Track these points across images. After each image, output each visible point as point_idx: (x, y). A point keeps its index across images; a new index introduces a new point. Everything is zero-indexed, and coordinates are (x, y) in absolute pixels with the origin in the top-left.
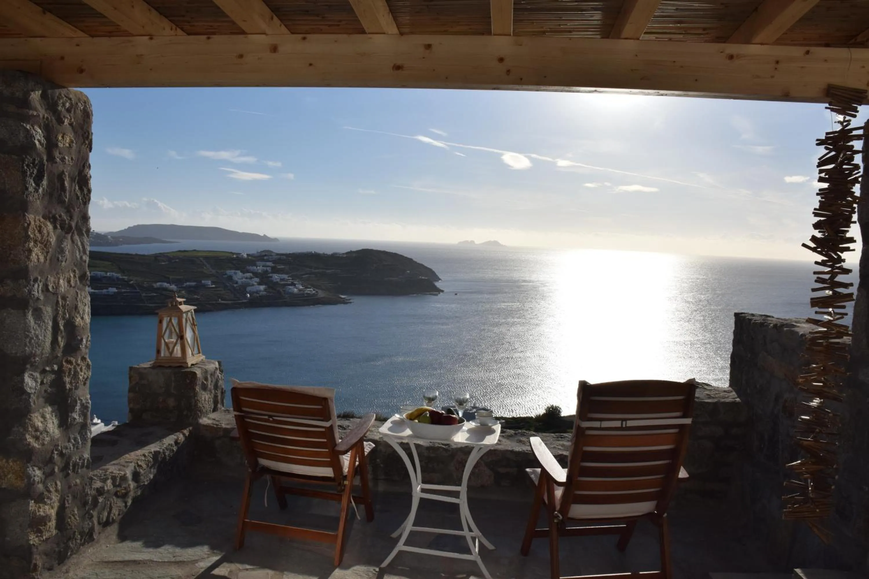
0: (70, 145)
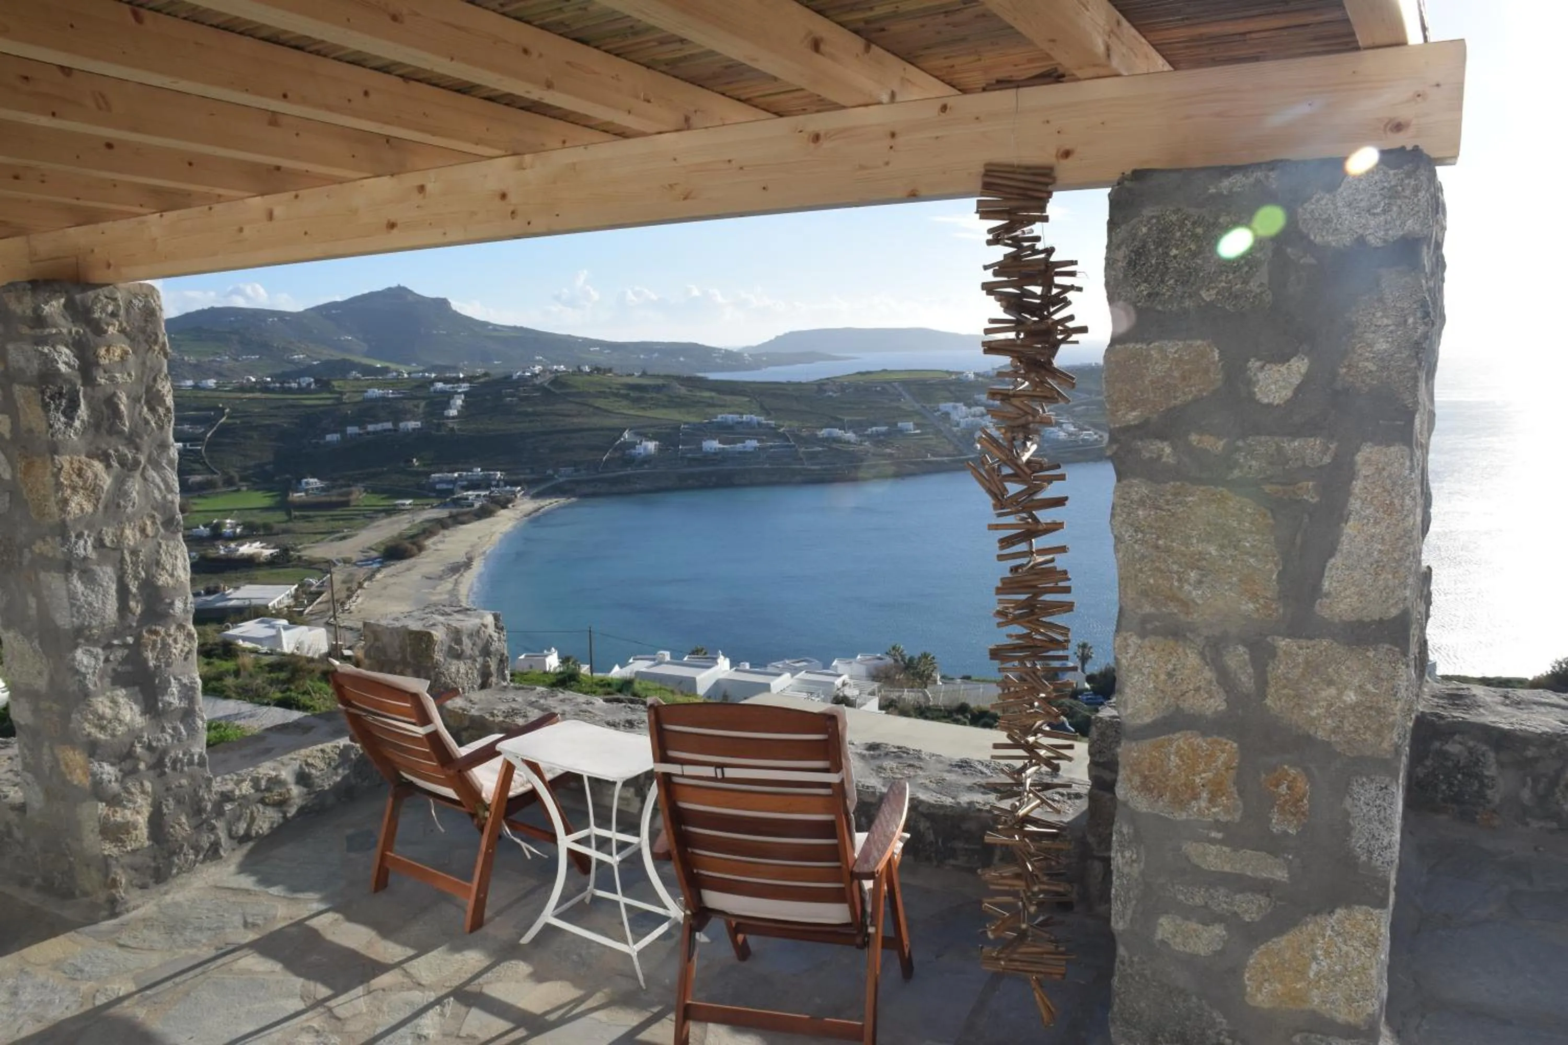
0: (122, 358)
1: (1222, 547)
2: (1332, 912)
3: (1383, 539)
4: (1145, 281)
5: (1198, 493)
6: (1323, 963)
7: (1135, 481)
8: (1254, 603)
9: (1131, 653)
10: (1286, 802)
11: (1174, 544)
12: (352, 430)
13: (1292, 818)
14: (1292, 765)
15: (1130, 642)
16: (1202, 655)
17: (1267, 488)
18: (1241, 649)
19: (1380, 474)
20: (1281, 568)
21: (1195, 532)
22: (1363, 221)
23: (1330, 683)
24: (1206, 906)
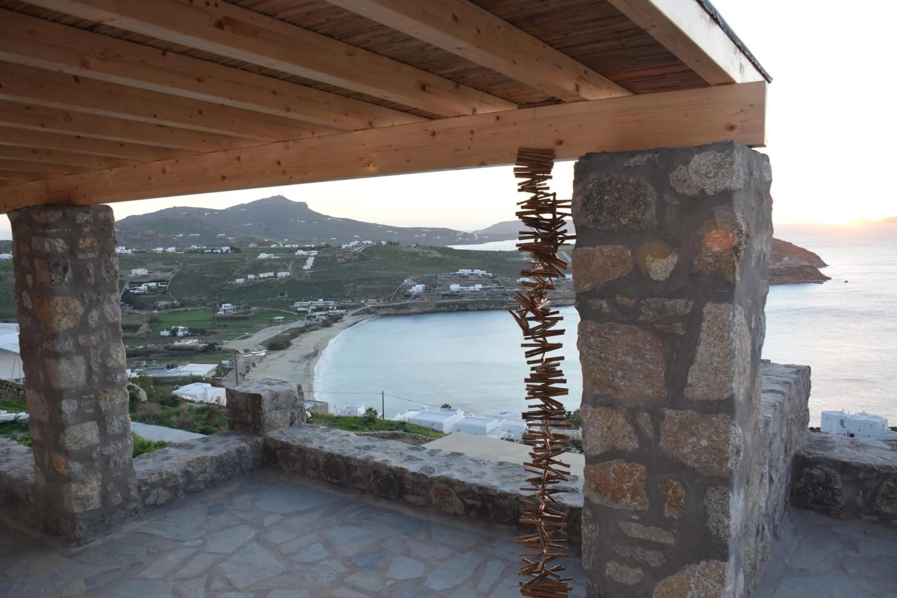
0: (91, 245)
1: (634, 358)
2: (698, 563)
3: (719, 355)
4: (592, 213)
5: (622, 328)
6: (695, 592)
7: (589, 322)
8: (651, 389)
9: (589, 415)
10: (672, 500)
11: (610, 357)
12: (251, 277)
13: (675, 509)
14: (675, 479)
15: (588, 409)
16: (626, 418)
17: (658, 326)
18: (646, 414)
19: (716, 319)
20: (666, 370)
21: (620, 350)
22: (704, 181)
23: (693, 434)
24: (631, 557)
